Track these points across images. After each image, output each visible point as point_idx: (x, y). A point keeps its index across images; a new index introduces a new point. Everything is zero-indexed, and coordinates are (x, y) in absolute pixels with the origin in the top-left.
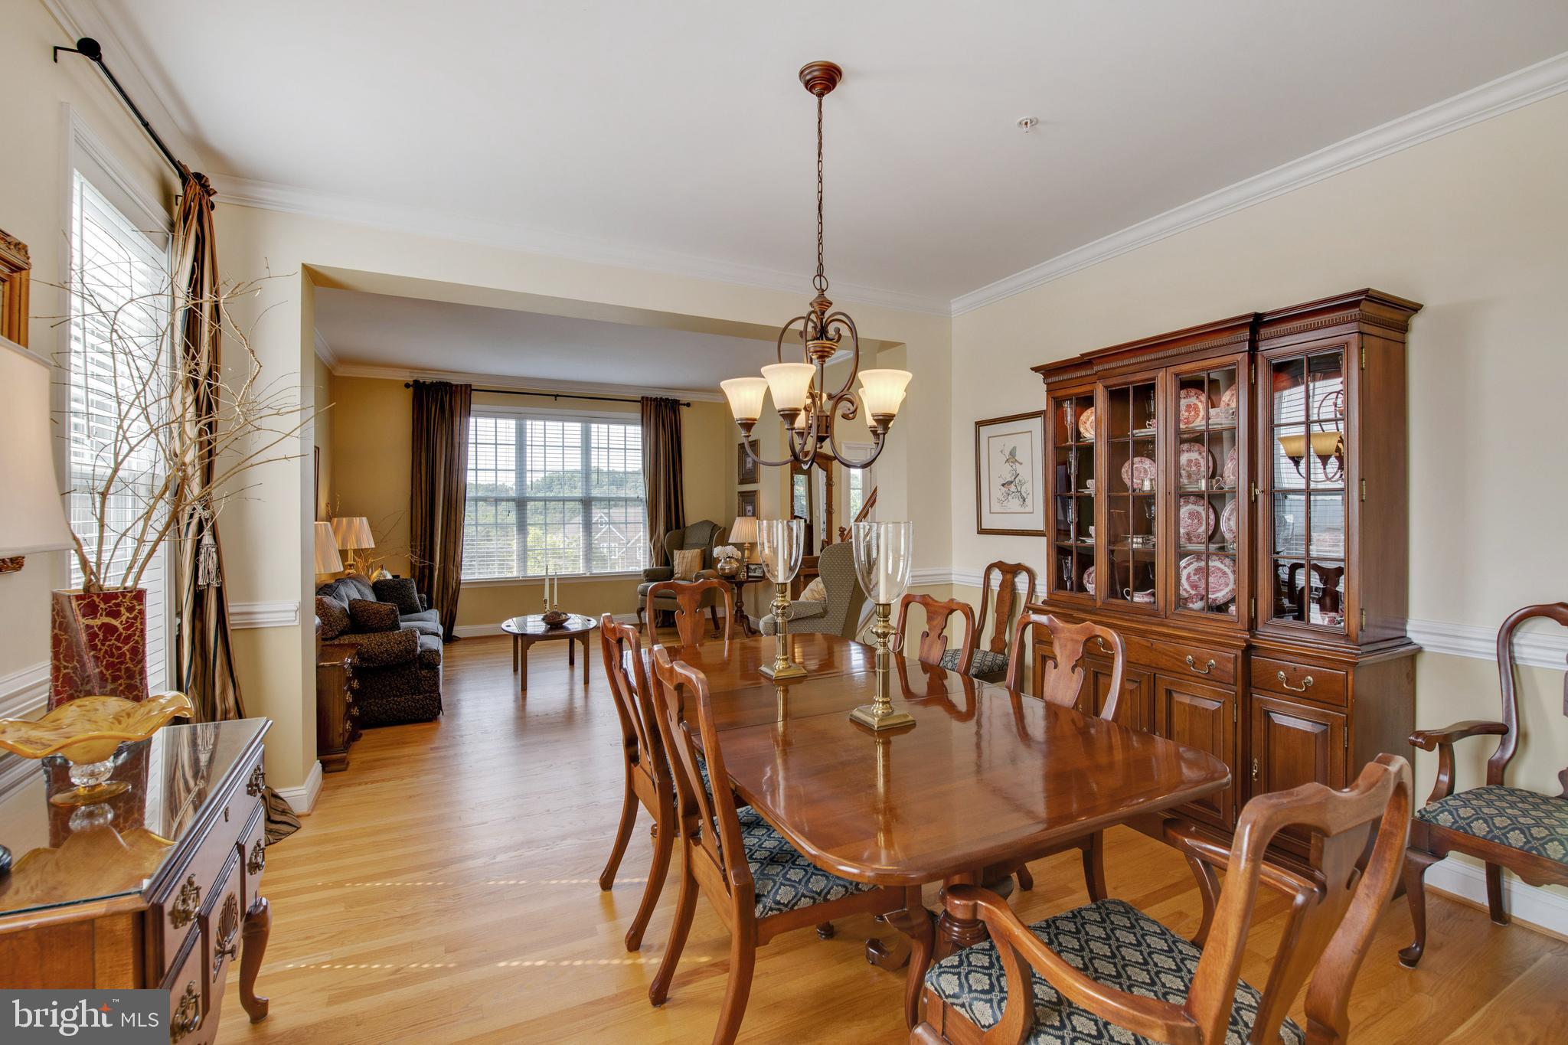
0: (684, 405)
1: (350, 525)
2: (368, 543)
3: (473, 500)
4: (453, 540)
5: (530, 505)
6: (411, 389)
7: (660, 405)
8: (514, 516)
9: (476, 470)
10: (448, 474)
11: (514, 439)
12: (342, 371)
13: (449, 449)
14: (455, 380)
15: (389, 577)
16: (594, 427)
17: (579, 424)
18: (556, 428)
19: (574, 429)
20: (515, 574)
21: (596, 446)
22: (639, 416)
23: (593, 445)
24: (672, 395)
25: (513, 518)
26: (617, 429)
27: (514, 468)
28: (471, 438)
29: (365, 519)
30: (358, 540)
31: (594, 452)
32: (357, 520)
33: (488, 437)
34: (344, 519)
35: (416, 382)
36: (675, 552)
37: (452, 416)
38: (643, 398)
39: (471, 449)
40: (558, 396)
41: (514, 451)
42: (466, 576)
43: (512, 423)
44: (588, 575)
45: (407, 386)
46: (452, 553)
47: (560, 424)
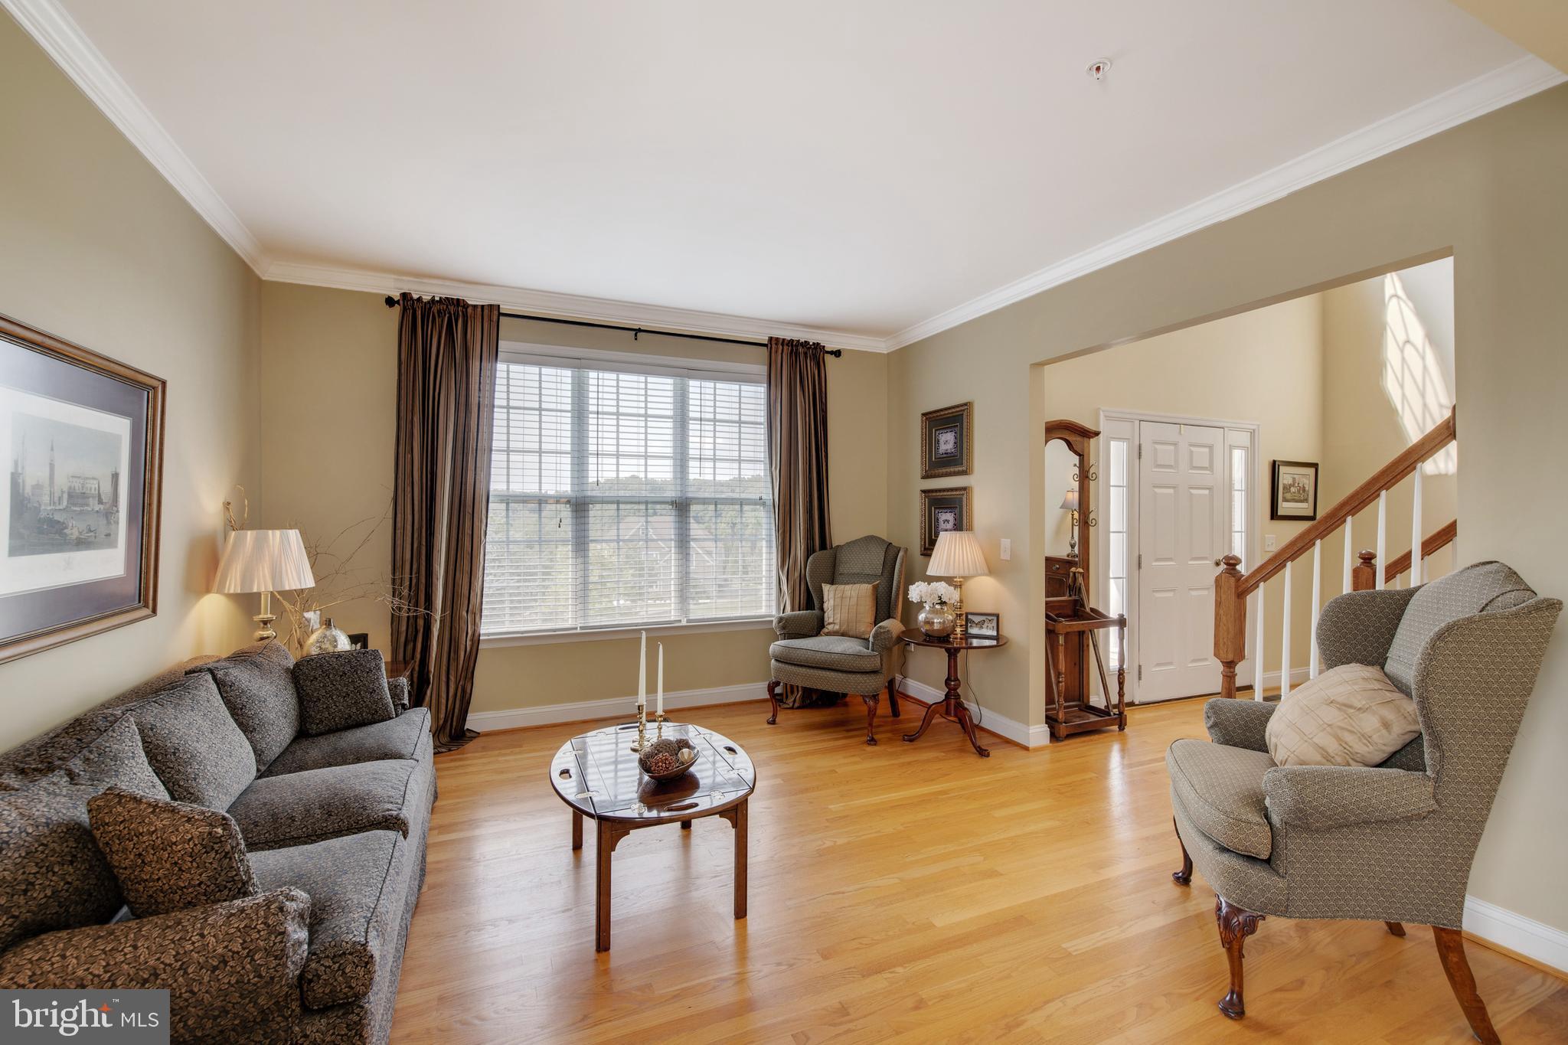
0: (832, 353)
1: (260, 546)
2: (300, 576)
3: (502, 501)
4: (467, 568)
5: (594, 512)
6: (397, 308)
7: (797, 354)
8: (569, 528)
9: (508, 451)
10: (459, 457)
11: (569, 400)
12: (272, 272)
13: (462, 415)
14: (474, 297)
15: (344, 644)
16: (694, 385)
17: (670, 381)
18: (635, 385)
19: (662, 387)
20: (569, 624)
21: (698, 415)
22: (763, 369)
23: (691, 415)
24: (812, 337)
25: (567, 530)
26: (727, 390)
27: (568, 448)
28: (500, 399)
29: (294, 535)
30: (276, 574)
31: (693, 426)
32: (274, 536)
33: (527, 397)
34: (249, 532)
35: (405, 296)
36: (826, 588)
37: (467, 357)
38: (771, 339)
39: (499, 415)
40: (640, 330)
41: (569, 420)
42: (488, 628)
43: (567, 374)
44: (684, 623)
45: (390, 301)
46: (465, 591)
47: (642, 378)
